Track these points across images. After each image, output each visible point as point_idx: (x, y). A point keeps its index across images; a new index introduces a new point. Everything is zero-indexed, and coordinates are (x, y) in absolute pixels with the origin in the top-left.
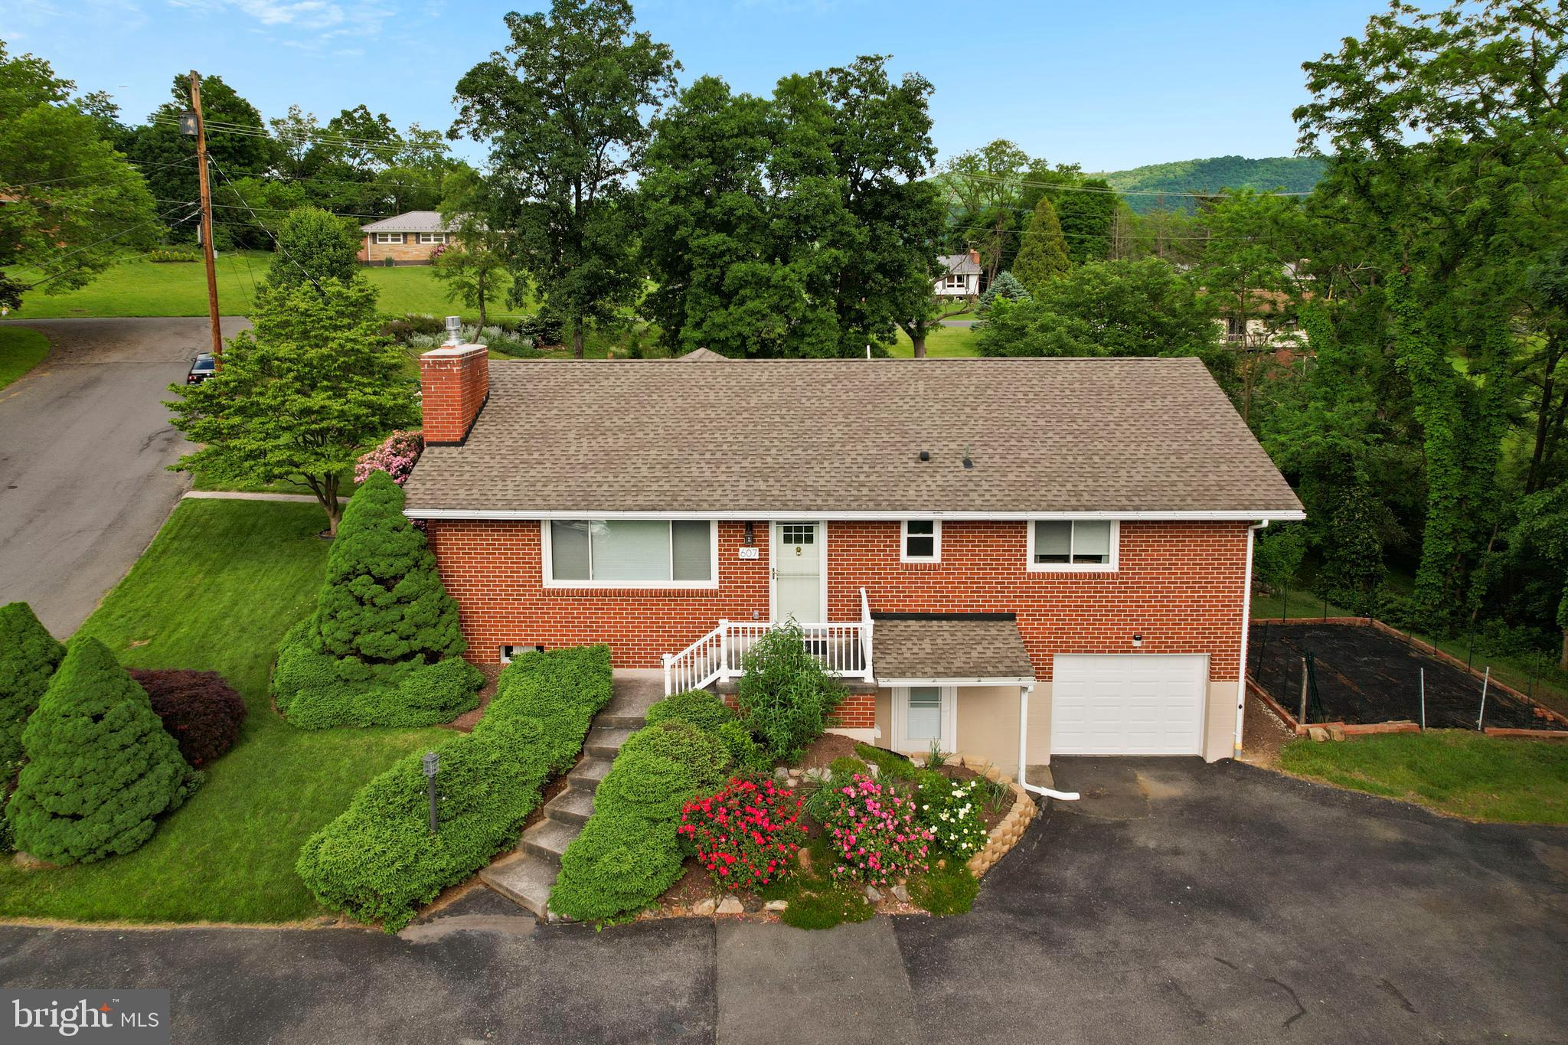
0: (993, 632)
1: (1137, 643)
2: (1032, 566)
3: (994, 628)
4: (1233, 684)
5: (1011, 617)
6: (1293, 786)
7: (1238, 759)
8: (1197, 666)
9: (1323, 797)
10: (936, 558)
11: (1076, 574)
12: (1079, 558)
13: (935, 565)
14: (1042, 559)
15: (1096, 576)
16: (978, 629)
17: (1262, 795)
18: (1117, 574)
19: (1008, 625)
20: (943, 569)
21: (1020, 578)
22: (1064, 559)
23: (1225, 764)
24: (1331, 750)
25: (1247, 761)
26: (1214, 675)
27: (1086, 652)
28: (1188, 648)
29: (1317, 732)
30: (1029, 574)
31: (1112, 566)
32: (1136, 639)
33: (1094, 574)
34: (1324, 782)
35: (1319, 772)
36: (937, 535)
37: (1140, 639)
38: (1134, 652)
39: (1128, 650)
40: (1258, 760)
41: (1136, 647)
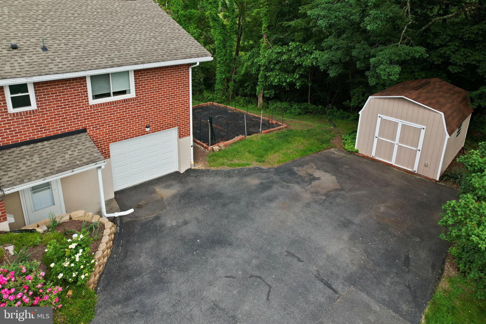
0: (76, 141)
1: (147, 130)
2: (92, 102)
3: (75, 139)
4: (188, 137)
5: (84, 130)
6: (217, 173)
7: (193, 168)
8: (174, 132)
9: (228, 174)
10: (34, 106)
11: (115, 102)
12: (116, 94)
13: (33, 111)
14: (96, 97)
15: (125, 101)
16: (66, 142)
17: (207, 181)
18: (135, 98)
19: (83, 135)
20: (39, 112)
21: (86, 109)
22: (108, 95)
23: (189, 171)
24: (223, 153)
25: (196, 168)
26: (181, 136)
27: (125, 139)
28: (169, 126)
29: (216, 148)
30: (91, 106)
31: (132, 94)
32: (147, 127)
33: (124, 100)
34: (226, 168)
35: (223, 164)
36: (31, 93)
37: (149, 127)
38: (147, 134)
39: (144, 133)
40: (200, 166)
41: (147, 131)
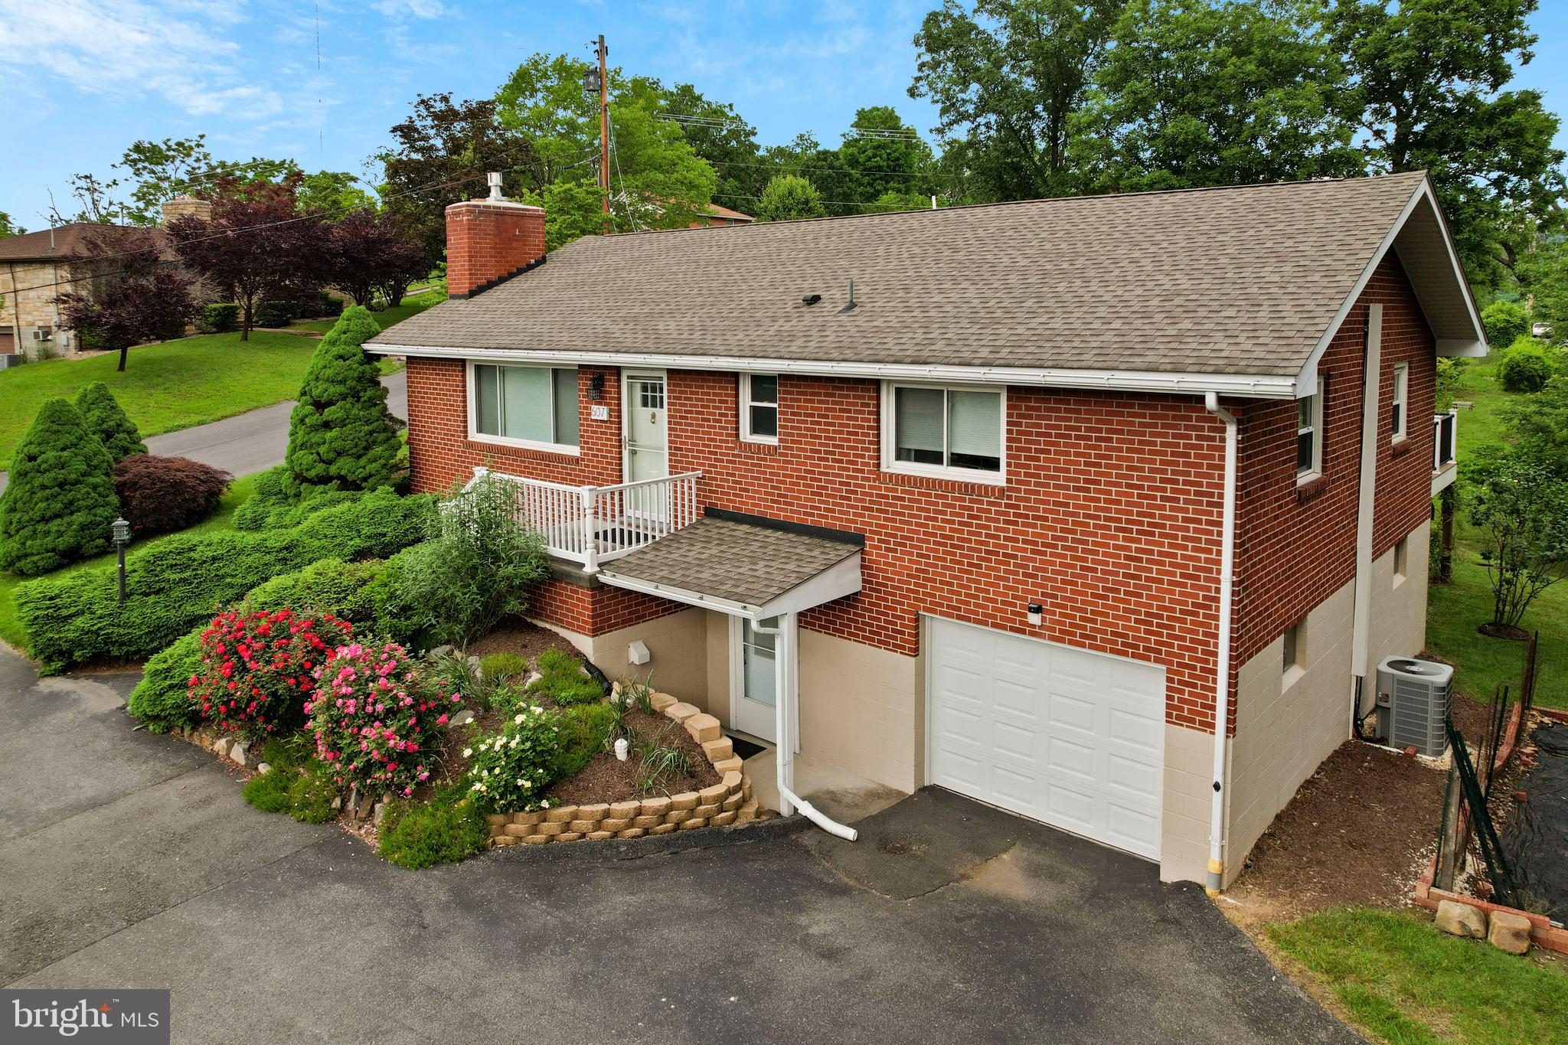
0: (815, 553)
1: (1034, 619)
2: (891, 465)
3: (821, 550)
4: (1208, 738)
5: (857, 540)
7: (1208, 891)
11: (940, 484)
12: (959, 460)
13: (769, 446)
14: (901, 454)
18: (1002, 490)
19: (846, 549)
20: (781, 454)
21: (868, 479)
22: (935, 458)
23: (1190, 891)
25: (1219, 900)
26: (1175, 714)
27: (960, 618)
28: (1120, 645)
30: (885, 476)
31: (1001, 475)
32: (1030, 610)
34: (1318, 990)
37: (1038, 610)
38: (1032, 634)
39: (1020, 628)
41: (1034, 626)
